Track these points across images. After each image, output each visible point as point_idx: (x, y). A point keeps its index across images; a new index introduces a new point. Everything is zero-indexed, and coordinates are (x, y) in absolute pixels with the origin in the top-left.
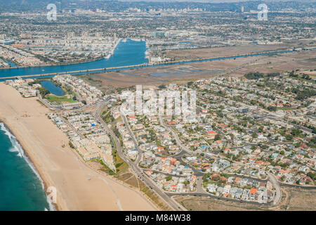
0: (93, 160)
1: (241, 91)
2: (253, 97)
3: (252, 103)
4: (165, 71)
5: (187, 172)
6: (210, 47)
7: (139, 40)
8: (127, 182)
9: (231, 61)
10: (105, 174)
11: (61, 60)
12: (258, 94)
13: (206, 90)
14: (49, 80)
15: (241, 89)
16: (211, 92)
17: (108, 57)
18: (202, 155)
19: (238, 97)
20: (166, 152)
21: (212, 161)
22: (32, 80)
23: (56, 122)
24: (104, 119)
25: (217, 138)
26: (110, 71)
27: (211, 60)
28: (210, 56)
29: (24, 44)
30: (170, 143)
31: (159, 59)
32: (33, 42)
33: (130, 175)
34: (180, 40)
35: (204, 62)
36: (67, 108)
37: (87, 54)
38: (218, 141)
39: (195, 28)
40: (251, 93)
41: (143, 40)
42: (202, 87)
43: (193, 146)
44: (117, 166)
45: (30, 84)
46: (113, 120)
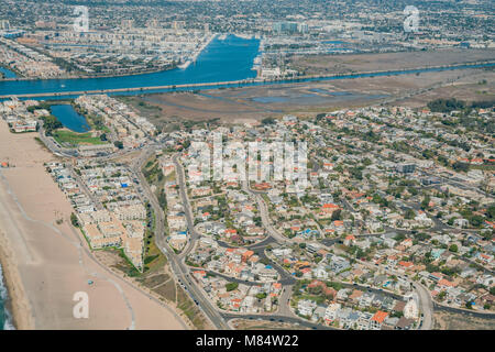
0: (106, 248)
1: (410, 134)
2: (429, 143)
3: (426, 155)
4: (283, 93)
5: (268, 278)
6: (377, 52)
7: (250, 37)
8: (158, 291)
9: (410, 78)
10: (122, 274)
11: (98, 70)
12: (439, 139)
13: (345, 130)
14: (68, 103)
15: (410, 129)
16: (354, 133)
17: (185, 66)
18: (303, 246)
19: (403, 143)
20: (240, 238)
21: (317, 257)
22: (36, 103)
23: (57, 179)
24: (147, 175)
25: (336, 217)
26: (182, 90)
27: (372, 75)
28: (371, 68)
29: (40, 38)
30: (250, 222)
31: (277, 72)
32: (57, 35)
33: (165, 277)
34: (326, 37)
35: (357, 80)
36: (86, 154)
37: (149, 58)
40: (427, 136)
41: (257, 37)
42: (339, 124)
43: (289, 230)
44: (148, 260)
45: (31, 110)
46: (161, 177)
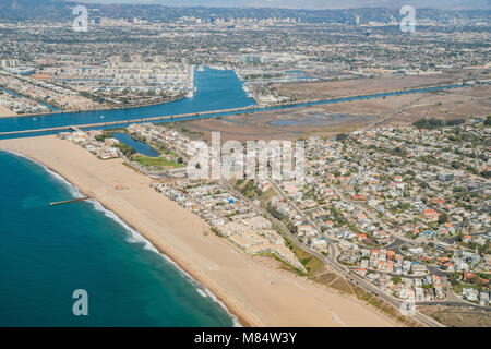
0: (261, 254)
1: (430, 149)
2: (451, 157)
3: (454, 166)
4: (289, 116)
5: (420, 270)
6: (337, 79)
7: (222, 68)
8: (333, 286)
9: (380, 101)
10: (293, 275)
11: (125, 101)
12: (457, 152)
13: (373, 147)
14: (122, 131)
15: (428, 145)
16: (380, 149)
17: (190, 95)
18: (431, 245)
19: (429, 157)
20: (372, 242)
21: (449, 254)
22: (100, 133)
23: (174, 198)
24: (244, 192)
26: (206, 117)
28: (345, 93)
29: (50, 74)
30: (373, 227)
31: (272, 99)
32: (62, 71)
33: (332, 276)
34: (286, 68)
35: (340, 103)
36: (175, 175)
37: (158, 91)
38: (446, 224)
39: (297, 50)
40: (446, 150)
41: (229, 68)
42: (366, 142)
43: (411, 233)
44: (304, 262)
45: (100, 139)
46: (260, 193)
